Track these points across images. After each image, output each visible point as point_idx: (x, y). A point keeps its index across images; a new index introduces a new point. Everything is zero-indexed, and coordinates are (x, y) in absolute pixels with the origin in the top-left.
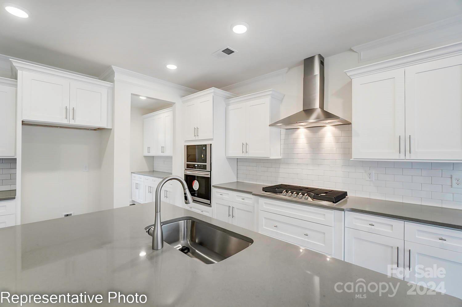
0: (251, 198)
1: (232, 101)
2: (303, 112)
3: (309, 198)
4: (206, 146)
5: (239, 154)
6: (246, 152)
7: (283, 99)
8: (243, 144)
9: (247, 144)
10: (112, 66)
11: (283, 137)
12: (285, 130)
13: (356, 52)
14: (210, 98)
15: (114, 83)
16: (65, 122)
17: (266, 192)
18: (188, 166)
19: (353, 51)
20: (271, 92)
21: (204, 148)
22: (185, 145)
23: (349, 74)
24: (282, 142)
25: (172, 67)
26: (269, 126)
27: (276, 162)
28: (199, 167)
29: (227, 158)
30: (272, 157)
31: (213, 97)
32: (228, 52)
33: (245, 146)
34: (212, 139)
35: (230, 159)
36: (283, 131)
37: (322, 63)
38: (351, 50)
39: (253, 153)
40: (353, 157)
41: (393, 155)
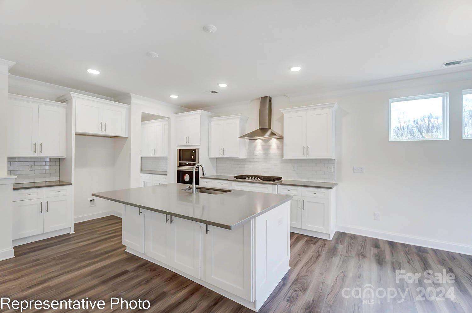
0: (227, 183)
1: (214, 119)
2: (259, 130)
3: (261, 180)
4: (195, 150)
5: (218, 155)
6: (224, 154)
7: (247, 120)
8: (221, 149)
9: (224, 149)
10: (131, 94)
11: (247, 144)
12: (249, 140)
13: (287, 97)
14: (198, 117)
15: (131, 105)
16: (100, 133)
17: (237, 178)
18: (180, 164)
19: (286, 96)
20: (239, 116)
21: (194, 151)
22: (178, 149)
23: (282, 111)
24: (247, 147)
25: (174, 97)
26: (239, 138)
27: (243, 160)
28: (190, 165)
29: (210, 158)
30: (240, 158)
31: (201, 116)
32: (214, 92)
33: (223, 151)
34: (199, 145)
35: (211, 159)
36: (248, 141)
37: (270, 101)
38: (285, 95)
39: (228, 155)
40: (284, 157)
41: (300, 156)
